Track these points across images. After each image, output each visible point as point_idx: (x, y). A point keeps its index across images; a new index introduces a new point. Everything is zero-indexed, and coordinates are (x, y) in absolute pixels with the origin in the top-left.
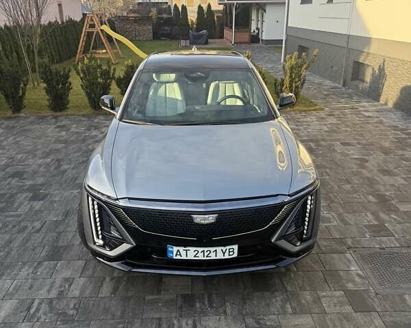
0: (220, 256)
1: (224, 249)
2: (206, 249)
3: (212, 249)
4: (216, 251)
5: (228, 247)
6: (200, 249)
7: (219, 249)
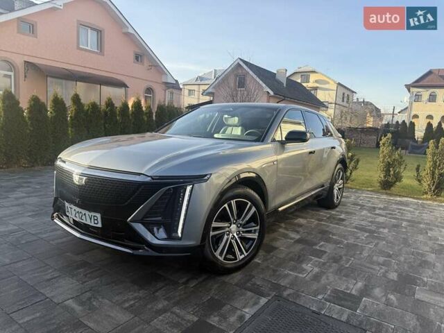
0: (88, 222)
1: (91, 214)
2: (80, 210)
3: (84, 212)
4: (85, 214)
5: (93, 214)
6: (78, 209)
7: (87, 213)
